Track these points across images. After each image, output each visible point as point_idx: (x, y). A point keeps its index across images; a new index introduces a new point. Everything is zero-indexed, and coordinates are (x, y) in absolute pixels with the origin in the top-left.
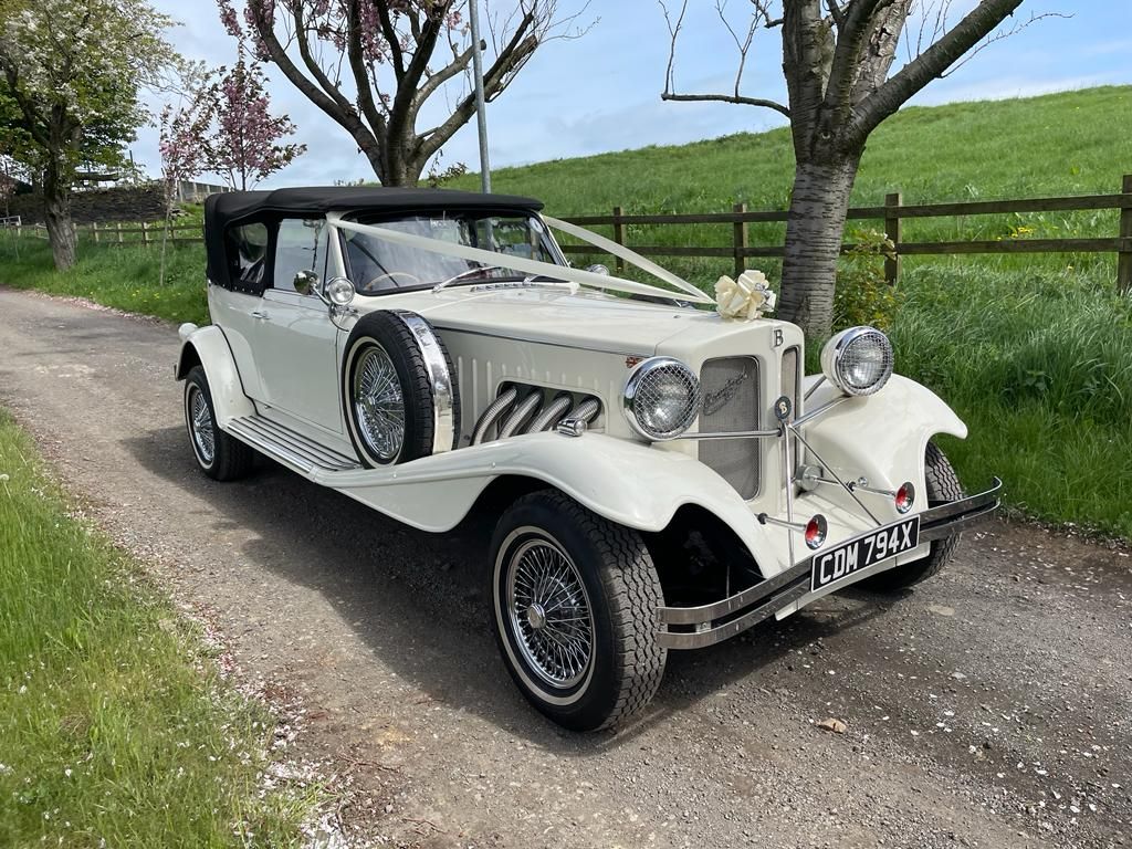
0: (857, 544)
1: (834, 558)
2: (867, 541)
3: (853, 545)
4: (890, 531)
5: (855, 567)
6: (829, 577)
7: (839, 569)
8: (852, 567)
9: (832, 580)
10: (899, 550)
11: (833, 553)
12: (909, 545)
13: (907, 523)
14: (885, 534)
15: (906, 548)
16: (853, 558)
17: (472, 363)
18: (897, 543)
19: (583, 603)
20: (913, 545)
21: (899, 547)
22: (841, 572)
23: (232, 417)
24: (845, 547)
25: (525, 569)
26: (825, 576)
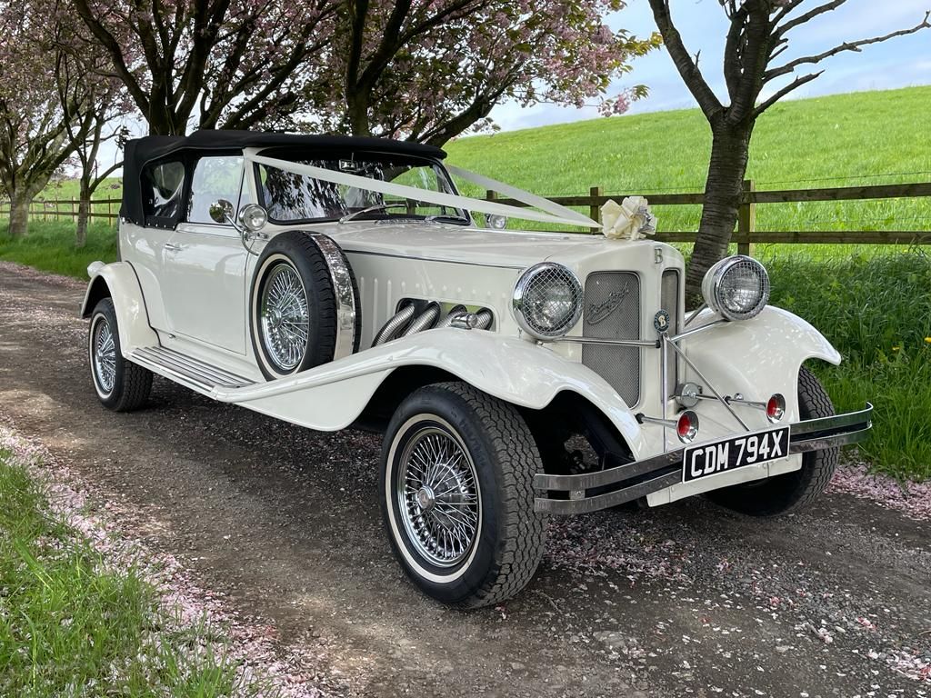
0: (727, 444)
1: (705, 453)
2: (737, 443)
3: (723, 444)
4: (760, 436)
5: (726, 467)
6: (700, 471)
7: (710, 466)
8: (722, 465)
9: (703, 475)
10: (769, 458)
11: (703, 448)
12: (780, 454)
13: (777, 432)
14: (755, 439)
15: (777, 456)
16: (723, 457)
17: (374, 282)
18: (768, 450)
19: (472, 490)
20: (784, 454)
21: (769, 454)
22: (712, 469)
23: (136, 347)
24: (716, 445)
25: (418, 454)
26: (696, 470)
